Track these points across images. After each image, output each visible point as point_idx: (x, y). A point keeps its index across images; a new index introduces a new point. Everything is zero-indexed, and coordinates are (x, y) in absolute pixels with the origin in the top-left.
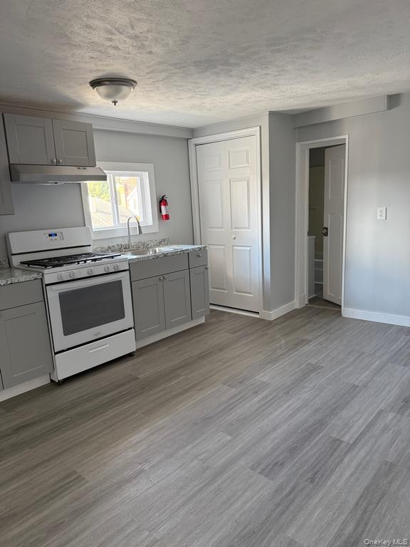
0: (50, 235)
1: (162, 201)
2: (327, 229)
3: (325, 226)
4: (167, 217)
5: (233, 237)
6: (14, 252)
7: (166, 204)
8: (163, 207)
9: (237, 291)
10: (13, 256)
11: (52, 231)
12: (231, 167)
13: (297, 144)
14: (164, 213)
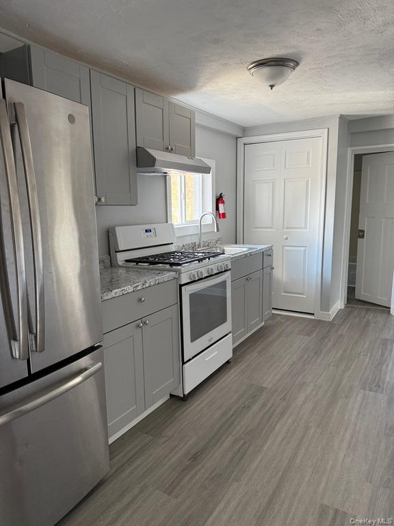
0: (146, 231)
1: (219, 200)
2: (363, 231)
3: (360, 228)
4: (224, 215)
5: (285, 237)
6: (121, 249)
7: (223, 202)
8: (221, 206)
9: (285, 292)
10: (117, 254)
11: (148, 227)
12: (287, 167)
13: (349, 148)
14: (221, 211)
